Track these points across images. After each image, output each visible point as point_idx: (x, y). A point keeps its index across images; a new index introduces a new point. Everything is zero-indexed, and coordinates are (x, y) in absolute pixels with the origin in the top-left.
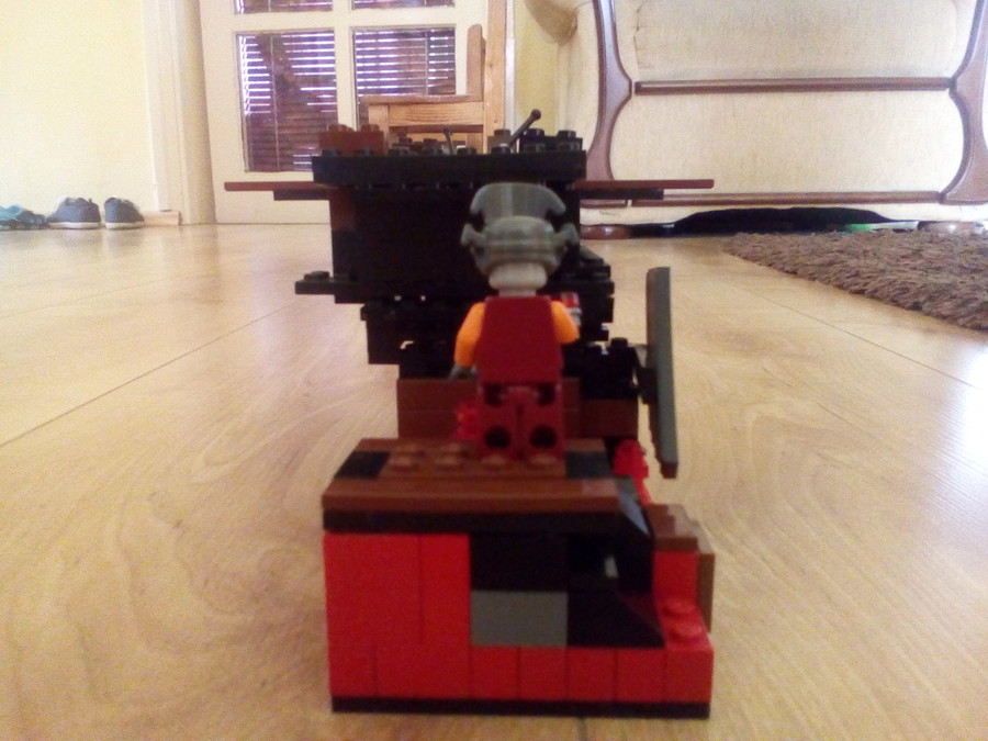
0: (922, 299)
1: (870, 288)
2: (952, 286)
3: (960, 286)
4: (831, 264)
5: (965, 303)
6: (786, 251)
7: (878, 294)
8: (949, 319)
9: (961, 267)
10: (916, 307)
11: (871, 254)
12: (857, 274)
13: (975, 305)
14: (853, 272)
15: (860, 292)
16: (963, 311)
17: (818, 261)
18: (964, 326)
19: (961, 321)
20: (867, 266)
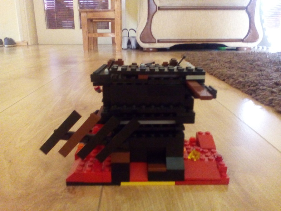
0: (225, 78)
1: (214, 73)
2: (234, 75)
3: (235, 75)
4: (206, 65)
5: (235, 80)
6: (196, 59)
7: (216, 75)
8: (231, 85)
10: (224, 80)
12: (212, 69)
13: (237, 81)
14: (211, 68)
15: (212, 74)
16: (234, 83)
17: (203, 63)
18: (234, 87)
19: (234, 86)
20: (215, 66)
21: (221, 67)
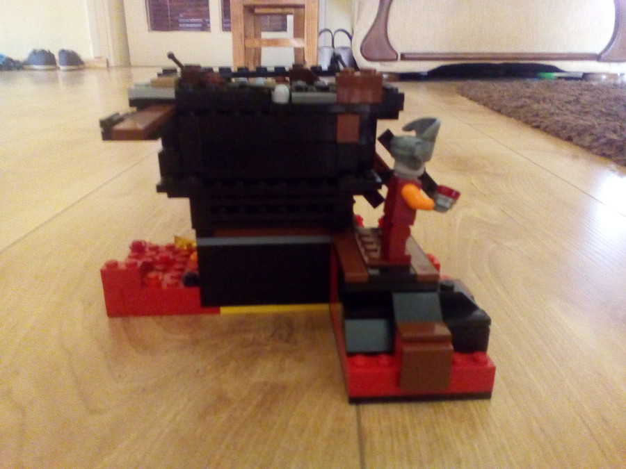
0: (573, 134)
1: (543, 125)
2: (593, 127)
3: (597, 126)
4: (522, 107)
5: (598, 139)
6: (496, 95)
7: (547, 129)
8: (589, 149)
9: (601, 112)
10: (569, 139)
11: (548, 100)
12: (537, 115)
13: (603, 140)
14: (535, 113)
15: (537, 127)
16: (596, 144)
17: (514, 104)
18: (596, 154)
19: (595, 150)
20: (544, 109)
21: (557, 111)
